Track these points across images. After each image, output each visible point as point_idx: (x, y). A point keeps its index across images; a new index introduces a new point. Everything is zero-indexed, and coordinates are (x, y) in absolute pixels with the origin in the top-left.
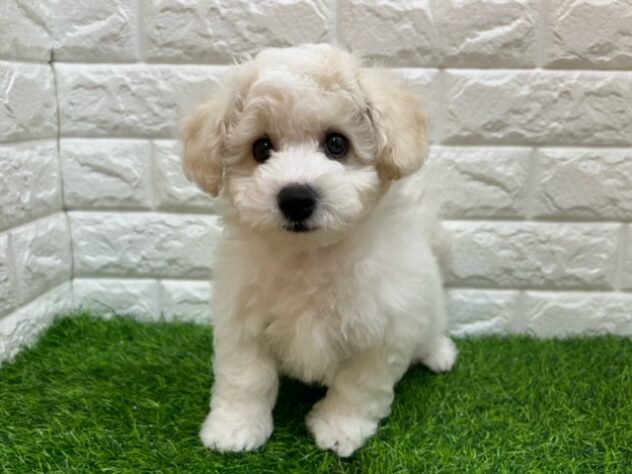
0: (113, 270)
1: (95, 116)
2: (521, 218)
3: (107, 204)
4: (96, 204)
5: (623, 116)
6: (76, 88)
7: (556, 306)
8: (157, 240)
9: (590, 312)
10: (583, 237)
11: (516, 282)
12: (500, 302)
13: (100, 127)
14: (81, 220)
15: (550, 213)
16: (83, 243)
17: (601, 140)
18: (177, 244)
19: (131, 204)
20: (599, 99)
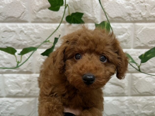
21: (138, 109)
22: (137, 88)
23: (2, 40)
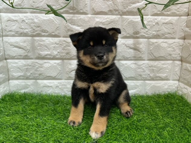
0: (22, 78)
1: (14, 30)
2: (144, 60)
3: (19, 57)
4: (16, 57)
5: (173, 30)
6: (8, 21)
7: (154, 85)
8: (35, 68)
9: (163, 87)
10: (162, 65)
11: (143, 78)
12: (138, 84)
13: (16, 33)
14: (11, 62)
15: (152, 58)
16: (12, 70)
17: (167, 37)
18: (42, 69)
19: (27, 57)
20: (167, 25)
21: (154, 72)
22: (153, 53)
23: (33, 5)
